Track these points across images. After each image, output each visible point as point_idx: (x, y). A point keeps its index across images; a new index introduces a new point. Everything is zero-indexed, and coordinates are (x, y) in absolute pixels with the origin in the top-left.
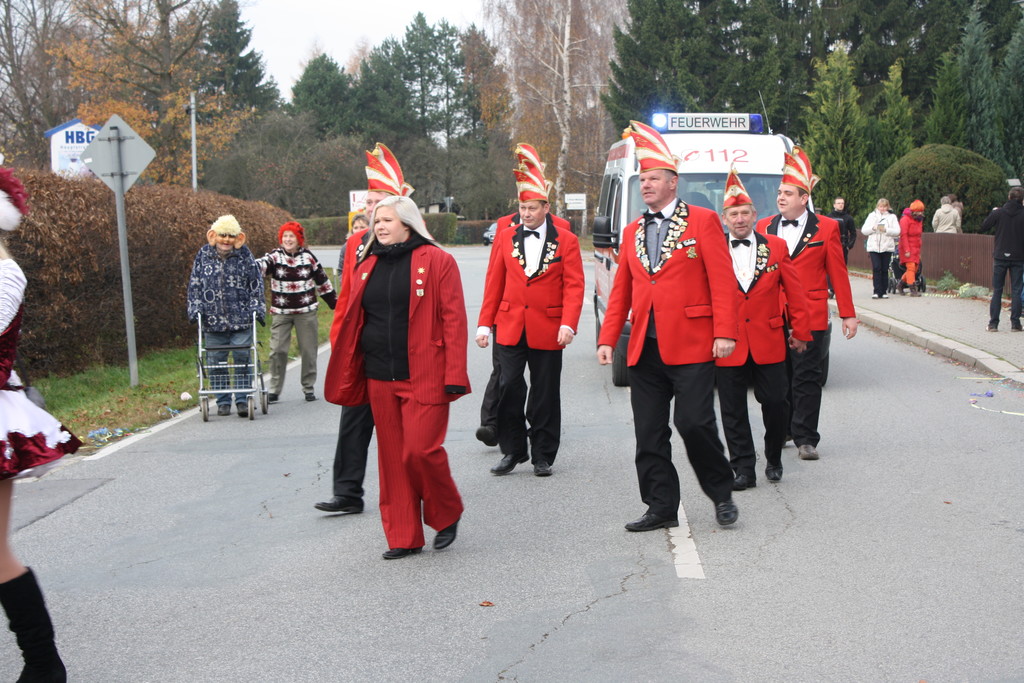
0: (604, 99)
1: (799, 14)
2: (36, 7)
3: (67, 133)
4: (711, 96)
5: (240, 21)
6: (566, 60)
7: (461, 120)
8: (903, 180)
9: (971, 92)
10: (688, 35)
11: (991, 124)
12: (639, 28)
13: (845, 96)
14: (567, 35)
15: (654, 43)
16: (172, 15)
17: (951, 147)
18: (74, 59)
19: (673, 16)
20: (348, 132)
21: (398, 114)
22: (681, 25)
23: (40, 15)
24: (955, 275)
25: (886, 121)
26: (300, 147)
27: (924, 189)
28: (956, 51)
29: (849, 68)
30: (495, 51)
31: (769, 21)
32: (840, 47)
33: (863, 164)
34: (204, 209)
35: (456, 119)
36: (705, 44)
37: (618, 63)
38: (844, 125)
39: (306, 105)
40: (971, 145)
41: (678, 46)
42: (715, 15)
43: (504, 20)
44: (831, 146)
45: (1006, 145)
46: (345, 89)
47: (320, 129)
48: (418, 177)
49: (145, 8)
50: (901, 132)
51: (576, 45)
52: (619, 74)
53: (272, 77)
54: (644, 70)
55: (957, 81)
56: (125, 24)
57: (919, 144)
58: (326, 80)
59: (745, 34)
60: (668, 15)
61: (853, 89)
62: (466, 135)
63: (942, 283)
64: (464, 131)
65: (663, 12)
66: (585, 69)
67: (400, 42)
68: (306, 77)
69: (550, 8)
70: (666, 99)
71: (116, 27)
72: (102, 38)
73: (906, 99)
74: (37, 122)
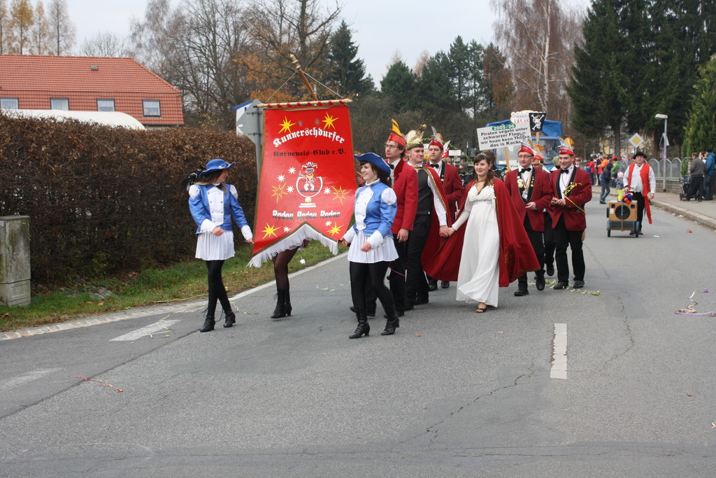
0: (567, 89)
1: (691, 35)
2: (230, 34)
3: (246, 108)
4: (635, 87)
5: (351, 41)
6: (546, 65)
7: (482, 102)
10: (621, 50)
12: (590, 45)
14: (547, 50)
15: (599, 55)
16: (307, 38)
18: (249, 64)
19: (611, 38)
20: (413, 108)
21: (444, 98)
22: (616, 43)
23: (232, 38)
26: (384, 117)
30: (504, 59)
31: (673, 41)
35: (480, 100)
36: (633, 55)
37: (576, 66)
39: (388, 92)
41: (614, 57)
42: (639, 37)
43: (508, 41)
44: (707, 119)
46: (412, 82)
47: (396, 106)
48: (455, 136)
49: (292, 34)
51: (554, 55)
52: (578, 75)
53: (370, 75)
54: (593, 72)
56: (279, 44)
58: (401, 77)
59: (658, 49)
60: (608, 38)
62: (485, 110)
64: (485, 108)
65: (605, 36)
66: (558, 70)
67: (447, 54)
68: (389, 75)
69: (536, 33)
70: (606, 89)
71: (275, 46)
72: (266, 53)
74: (229, 102)
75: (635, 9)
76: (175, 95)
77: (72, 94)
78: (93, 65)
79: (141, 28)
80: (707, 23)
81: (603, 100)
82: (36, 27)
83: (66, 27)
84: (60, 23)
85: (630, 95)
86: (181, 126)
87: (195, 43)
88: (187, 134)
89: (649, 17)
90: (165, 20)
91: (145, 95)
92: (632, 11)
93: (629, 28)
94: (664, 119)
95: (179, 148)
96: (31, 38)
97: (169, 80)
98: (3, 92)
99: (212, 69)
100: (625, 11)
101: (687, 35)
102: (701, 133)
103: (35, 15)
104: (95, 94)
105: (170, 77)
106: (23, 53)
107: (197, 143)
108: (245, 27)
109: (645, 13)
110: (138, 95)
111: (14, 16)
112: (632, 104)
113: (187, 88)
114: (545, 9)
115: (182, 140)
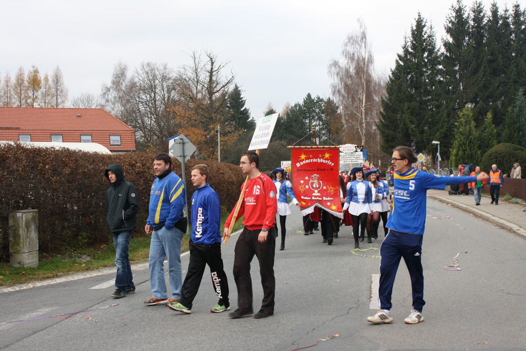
0: (377, 126)
1: (454, 93)
2: (165, 93)
3: (175, 140)
4: (419, 124)
5: (241, 97)
6: (363, 111)
7: (324, 134)
8: (491, 157)
9: (519, 123)
10: (410, 101)
12: (391, 98)
13: (470, 124)
14: (364, 101)
15: (397, 104)
16: (214, 96)
17: (511, 144)
18: (177, 112)
19: (404, 94)
20: (281, 139)
21: (300, 132)
22: (407, 97)
23: (166, 95)
24: (510, 194)
25: (486, 134)
27: (500, 161)
28: (513, 107)
29: (471, 114)
30: (338, 108)
31: (442, 95)
32: (469, 105)
33: (477, 151)
34: (219, 168)
35: (322, 134)
36: (418, 104)
37: (382, 111)
38: (469, 136)
40: (520, 144)
41: (406, 105)
42: (421, 93)
43: (340, 96)
44: (464, 144)
46: (280, 122)
49: (204, 93)
50: (492, 138)
51: (368, 105)
52: (384, 117)
53: (253, 118)
54: (393, 115)
55: (514, 118)
56: (196, 99)
57: (499, 142)
59: (433, 100)
60: (402, 94)
61: (473, 122)
62: (326, 140)
63: (505, 198)
64: (326, 138)
65: (400, 92)
66: (371, 114)
67: (301, 104)
69: (358, 93)
70: (401, 125)
71: (193, 100)
72: (188, 104)
73: (494, 125)
74: (164, 136)
75: (418, 75)
76: (130, 132)
77: (65, 131)
78: (78, 113)
79: (108, 90)
80: (462, 85)
81: (399, 133)
82: (43, 90)
83: (62, 90)
84: (58, 88)
85: (416, 129)
86: (133, 151)
87: (143, 99)
88: (138, 157)
89: (427, 81)
90: (124, 84)
91: (111, 132)
92: (417, 77)
93: (414, 87)
94: (438, 144)
95: (133, 166)
96: (40, 97)
97: (126, 123)
98: (21, 131)
99: (153, 115)
100: (412, 77)
101: (451, 92)
102: (460, 152)
103: (43, 83)
104: (79, 132)
105: (127, 121)
106: (34, 107)
107: (144, 162)
108: (174, 89)
109: (425, 78)
110: (106, 132)
111: (29, 83)
112: (418, 135)
113: (137, 127)
114: (362, 76)
115: (135, 160)
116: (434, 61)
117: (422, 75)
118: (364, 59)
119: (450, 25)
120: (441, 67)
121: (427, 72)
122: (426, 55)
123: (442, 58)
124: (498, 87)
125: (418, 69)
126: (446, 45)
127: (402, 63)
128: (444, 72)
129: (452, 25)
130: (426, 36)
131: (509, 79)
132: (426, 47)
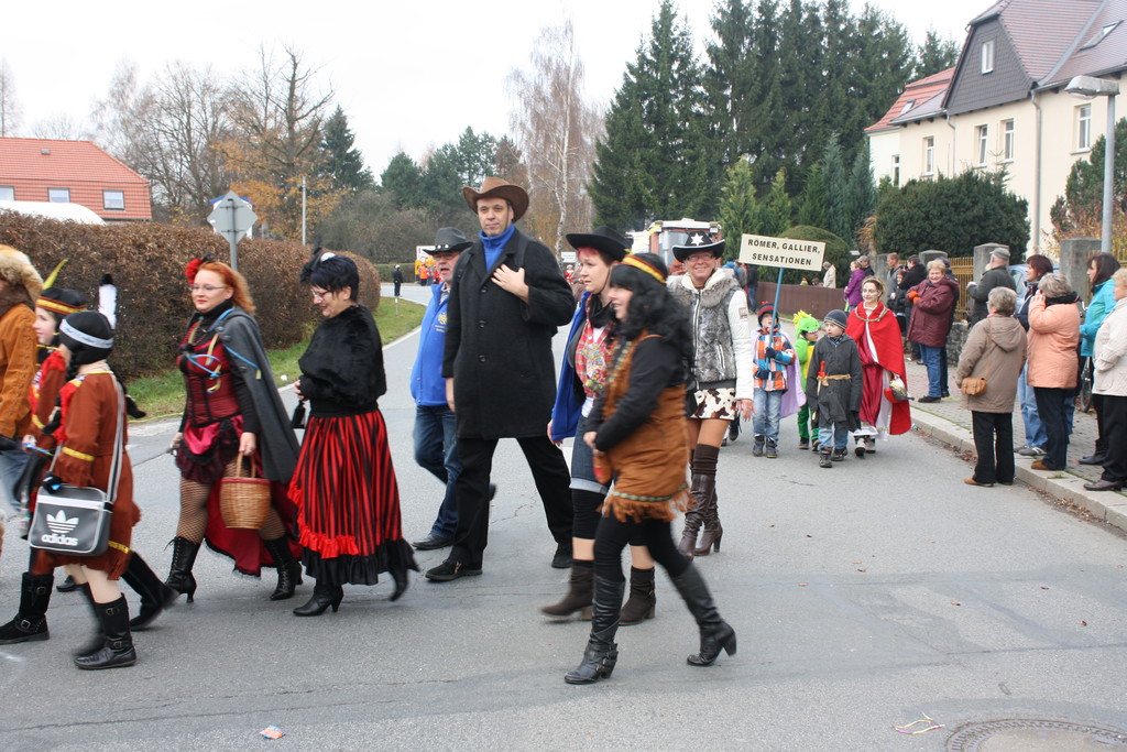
0: (587, 188)
1: (721, 135)
2: (208, 117)
4: (661, 188)
5: (347, 128)
6: (565, 161)
9: (829, 191)
10: (645, 146)
11: (843, 213)
12: (614, 141)
13: (746, 191)
14: (566, 145)
15: (623, 151)
16: (297, 124)
17: (814, 228)
18: (228, 151)
19: (636, 134)
20: (418, 206)
21: (452, 194)
22: (641, 140)
23: (210, 121)
25: (773, 209)
26: (384, 215)
28: (821, 164)
29: (749, 173)
30: (520, 153)
31: (701, 139)
32: (748, 158)
34: (302, 256)
36: (657, 153)
37: (597, 163)
38: (745, 210)
39: (390, 187)
40: (829, 227)
41: (638, 154)
42: (665, 134)
43: (523, 133)
44: (735, 224)
45: (852, 228)
46: (417, 176)
47: (398, 203)
49: (279, 119)
50: (782, 217)
51: (573, 151)
52: (600, 172)
53: (368, 167)
54: (615, 170)
55: (821, 184)
56: (264, 129)
58: (404, 170)
59: (685, 147)
60: (632, 133)
61: (752, 187)
65: (630, 130)
66: (578, 167)
67: (455, 146)
68: (390, 167)
69: (555, 125)
70: (629, 189)
71: (258, 131)
72: (248, 139)
73: (787, 194)
74: (206, 194)
75: (661, 102)
76: (142, 185)
77: (18, 181)
78: (44, 149)
79: (103, 106)
80: (737, 122)
81: (625, 202)
83: (12, 104)
84: (6, 99)
85: (655, 197)
86: (148, 220)
87: (166, 125)
88: (150, 231)
89: (676, 112)
90: (132, 98)
91: (106, 184)
92: (658, 105)
93: (654, 123)
95: (140, 247)
97: (135, 168)
99: (185, 156)
100: (651, 103)
101: (716, 133)
104: (47, 182)
105: (137, 164)
107: (162, 240)
108: (224, 109)
110: (97, 184)
112: (657, 207)
113: (156, 178)
114: (564, 99)
115: (144, 236)
116: (689, 78)
117: (667, 101)
118: (568, 70)
119: (719, 16)
120: (700, 89)
121: (677, 97)
122: (675, 66)
123: (703, 73)
124: (796, 129)
125: (662, 91)
126: (712, 50)
127: (634, 80)
128: (706, 98)
129: (723, 17)
130: (676, 34)
131: (816, 115)
132: (677, 52)
